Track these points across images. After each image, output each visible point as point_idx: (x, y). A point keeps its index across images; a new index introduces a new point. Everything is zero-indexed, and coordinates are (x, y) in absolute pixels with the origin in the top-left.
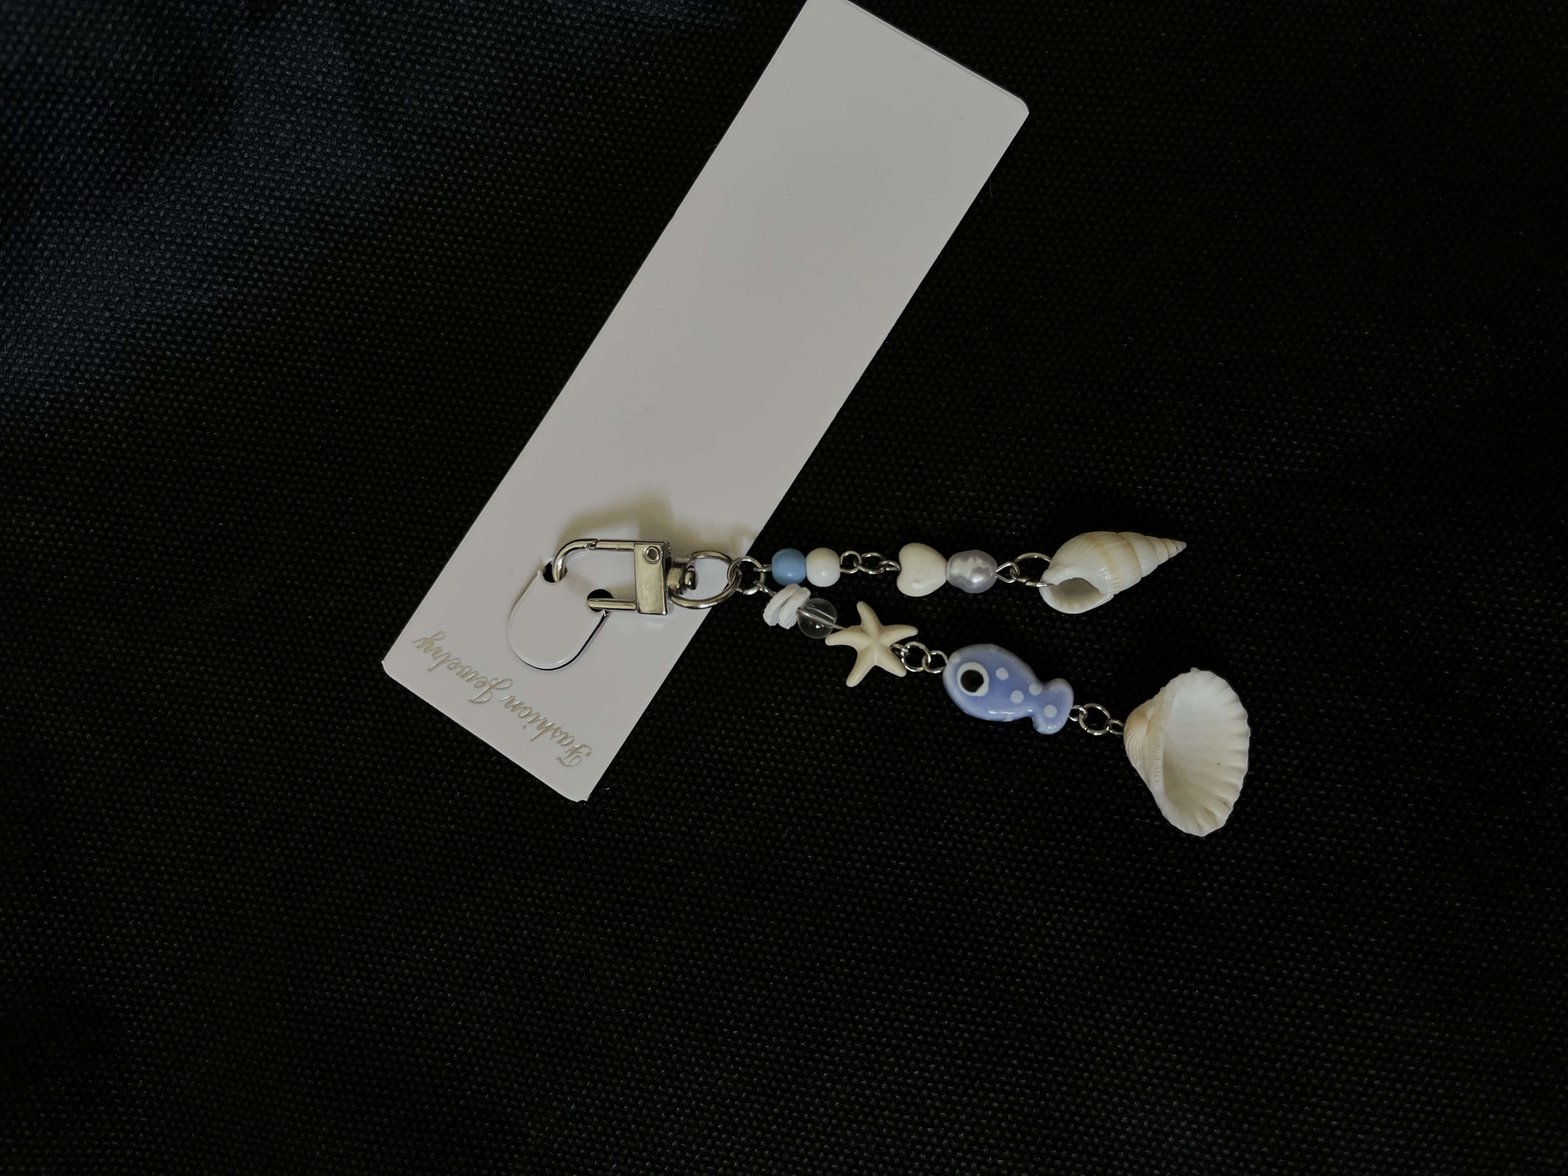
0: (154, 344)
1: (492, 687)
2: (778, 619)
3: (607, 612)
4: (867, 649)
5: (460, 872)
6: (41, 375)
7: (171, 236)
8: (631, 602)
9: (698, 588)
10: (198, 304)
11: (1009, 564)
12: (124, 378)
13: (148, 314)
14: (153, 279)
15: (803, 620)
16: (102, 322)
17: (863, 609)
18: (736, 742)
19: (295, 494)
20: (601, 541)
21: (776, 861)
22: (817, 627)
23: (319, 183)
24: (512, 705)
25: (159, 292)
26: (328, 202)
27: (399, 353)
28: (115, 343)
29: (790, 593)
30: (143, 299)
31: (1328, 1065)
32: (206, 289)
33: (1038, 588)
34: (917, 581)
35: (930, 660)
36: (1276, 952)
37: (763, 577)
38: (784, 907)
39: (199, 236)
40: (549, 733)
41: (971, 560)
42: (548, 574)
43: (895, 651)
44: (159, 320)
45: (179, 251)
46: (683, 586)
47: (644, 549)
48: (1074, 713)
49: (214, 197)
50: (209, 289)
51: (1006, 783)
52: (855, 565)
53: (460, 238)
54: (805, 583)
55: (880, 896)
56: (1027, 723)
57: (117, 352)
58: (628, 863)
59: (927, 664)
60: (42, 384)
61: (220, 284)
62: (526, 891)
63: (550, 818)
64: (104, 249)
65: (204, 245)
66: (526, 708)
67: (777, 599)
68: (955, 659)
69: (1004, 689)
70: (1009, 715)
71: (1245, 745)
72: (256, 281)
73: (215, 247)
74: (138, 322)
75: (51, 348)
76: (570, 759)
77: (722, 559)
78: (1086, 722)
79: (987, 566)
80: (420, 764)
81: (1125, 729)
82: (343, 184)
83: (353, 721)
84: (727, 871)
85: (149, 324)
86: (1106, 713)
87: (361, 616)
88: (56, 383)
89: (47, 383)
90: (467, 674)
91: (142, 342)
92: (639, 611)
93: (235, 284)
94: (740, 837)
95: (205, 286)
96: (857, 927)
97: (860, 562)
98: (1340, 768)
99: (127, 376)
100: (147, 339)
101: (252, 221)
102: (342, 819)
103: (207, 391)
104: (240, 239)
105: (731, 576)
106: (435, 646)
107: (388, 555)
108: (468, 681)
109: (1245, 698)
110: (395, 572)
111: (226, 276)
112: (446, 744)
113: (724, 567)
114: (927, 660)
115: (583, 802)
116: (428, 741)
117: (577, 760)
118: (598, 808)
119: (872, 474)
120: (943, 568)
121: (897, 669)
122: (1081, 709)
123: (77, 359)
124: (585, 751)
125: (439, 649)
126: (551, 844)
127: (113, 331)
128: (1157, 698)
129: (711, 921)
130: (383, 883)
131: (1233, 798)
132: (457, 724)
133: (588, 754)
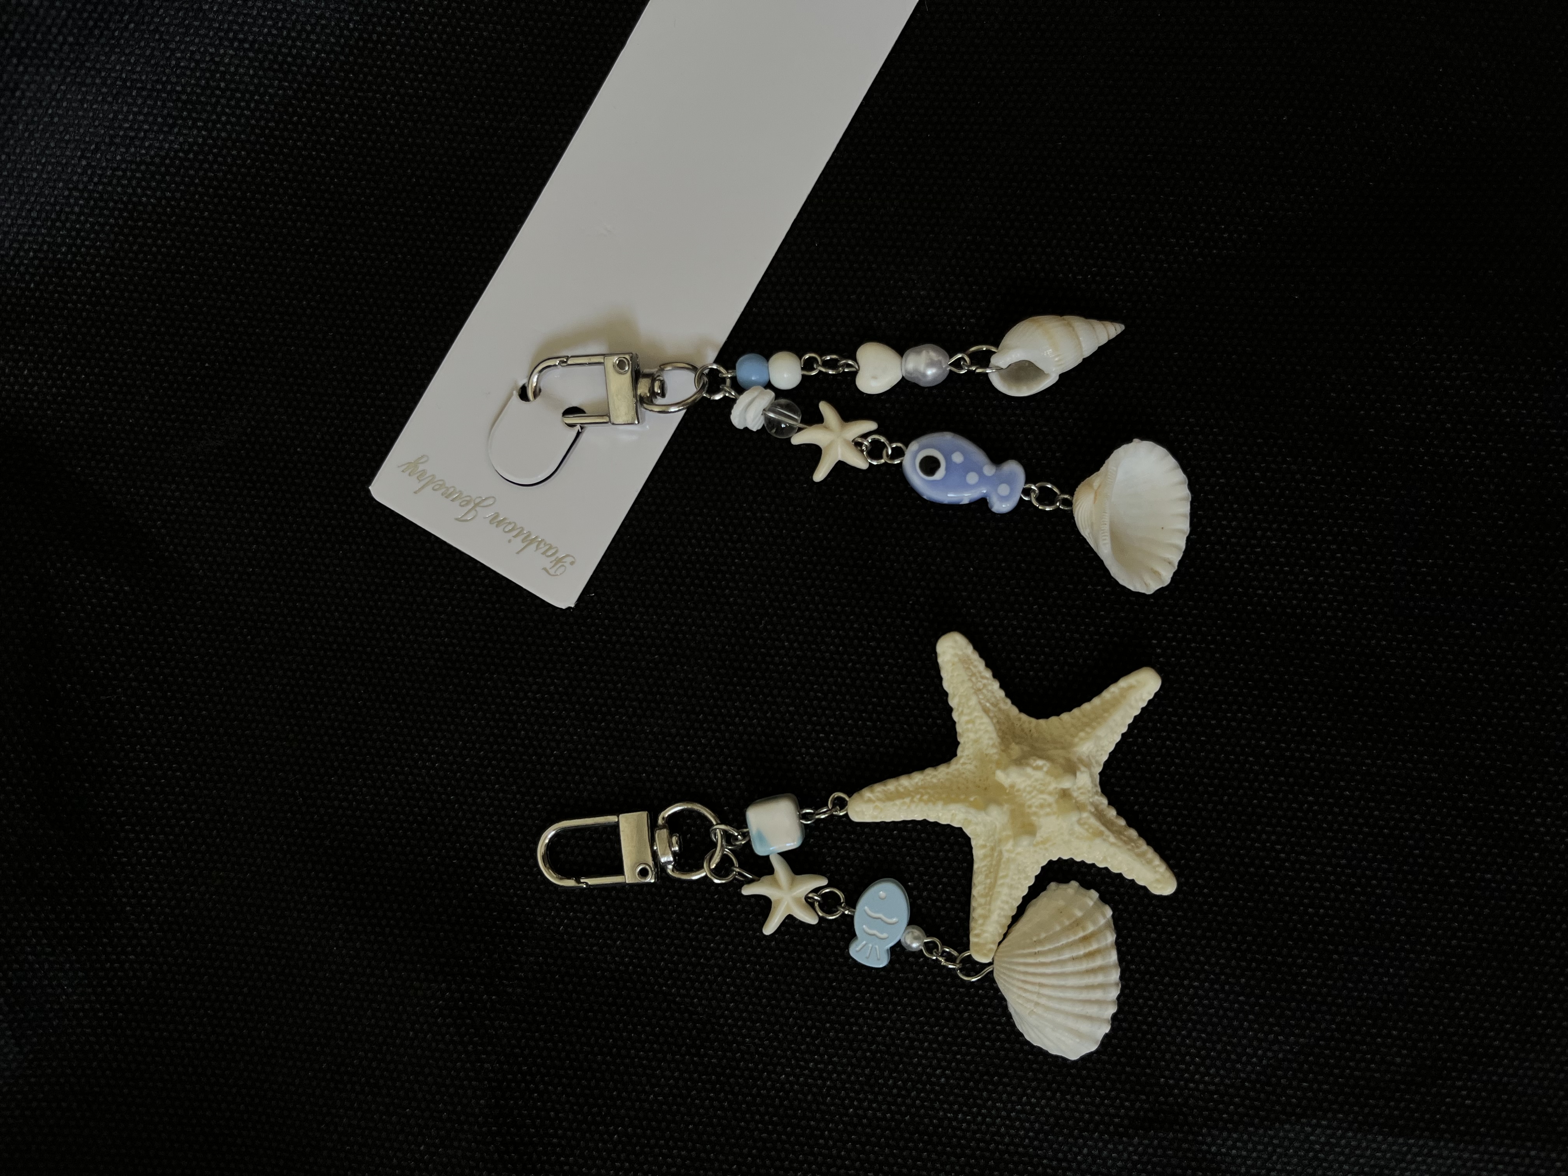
0: (130, 191)
1: (476, 505)
2: (745, 419)
3: (582, 428)
4: (831, 444)
5: (456, 681)
6: (23, 225)
7: (142, 82)
8: (604, 415)
9: (667, 396)
10: (170, 149)
11: (960, 356)
12: (102, 225)
13: (123, 160)
14: (127, 125)
15: (769, 421)
16: (79, 170)
17: (825, 408)
18: (711, 543)
19: (276, 332)
20: (572, 357)
21: (755, 650)
22: (783, 426)
23: (280, 24)
24: (496, 521)
25: (132, 138)
26: (290, 42)
27: (368, 191)
28: (93, 191)
29: (756, 393)
30: (118, 146)
31: (1270, 795)
32: (177, 134)
33: (987, 374)
34: (875, 378)
35: (890, 452)
36: (1221, 698)
37: (728, 381)
38: (765, 691)
39: (168, 81)
40: (534, 546)
41: (924, 353)
42: (523, 394)
43: (858, 445)
44: (133, 167)
45: (149, 96)
46: (653, 394)
47: (615, 359)
48: (1027, 492)
49: (181, 42)
50: (179, 133)
51: (966, 562)
52: (815, 366)
53: (420, 76)
54: (769, 386)
55: (853, 675)
56: (982, 503)
57: (95, 201)
58: (617, 662)
59: (887, 455)
60: (26, 235)
61: (190, 128)
62: (521, 695)
63: (540, 626)
64: (79, 97)
65: (173, 90)
66: (510, 523)
67: (743, 400)
68: (914, 446)
69: (958, 472)
70: (965, 497)
71: (1186, 508)
72: (224, 124)
73: (184, 92)
74: (114, 170)
75: (32, 199)
76: (555, 568)
77: (688, 369)
78: (1038, 499)
79: (941, 358)
80: (412, 583)
81: (1074, 501)
82: (304, 24)
83: (345, 546)
84: (710, 662)
85: (124, 171)
86: (1056, 490)
87: (347, 446)
88: (39, 233)
89: (29, 234)
90: (451, 494)
91: (119, 189)
92: (613, 424)
93: (204, 127)
94: (720, 631)
95: (176, 130)
96: (834, 704)
97: (820, 363)
98: (1275, 526)
99: (106, 223)
100: (123, 186)
101: (217, 64)
102: (340, 639)
103: (183, 235)
104: (207, 83)
105: (699, 382)
106: (420, 469)
107: (370, 386)
108: (453, 500)
109: (1185, 465)
110: (378, 403)
111: (195, 121)
112: (436, 562)
113: (690, 376)
114: (887, 452)
115: (570, 608)
116: (418, 560)
117: (563, 568)
118: (585, 613)
119: (828, 280)
120: (899, 363)
121: (860, 462)
122: (1033, 487)
123: (58, 208)
124: (569, 560)
125: (424, 472)
126: (542, 649)
127: (91, 180)
128: (1102, 469)
129: (698, 709)
130: (382, 697)
131: (1176, 557)
132: (445, 543)
133: (572, 563)
